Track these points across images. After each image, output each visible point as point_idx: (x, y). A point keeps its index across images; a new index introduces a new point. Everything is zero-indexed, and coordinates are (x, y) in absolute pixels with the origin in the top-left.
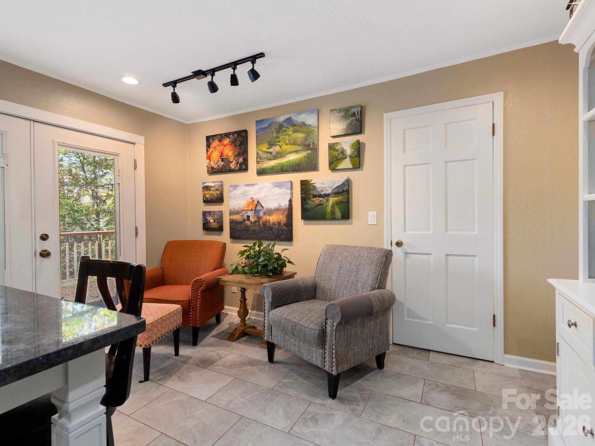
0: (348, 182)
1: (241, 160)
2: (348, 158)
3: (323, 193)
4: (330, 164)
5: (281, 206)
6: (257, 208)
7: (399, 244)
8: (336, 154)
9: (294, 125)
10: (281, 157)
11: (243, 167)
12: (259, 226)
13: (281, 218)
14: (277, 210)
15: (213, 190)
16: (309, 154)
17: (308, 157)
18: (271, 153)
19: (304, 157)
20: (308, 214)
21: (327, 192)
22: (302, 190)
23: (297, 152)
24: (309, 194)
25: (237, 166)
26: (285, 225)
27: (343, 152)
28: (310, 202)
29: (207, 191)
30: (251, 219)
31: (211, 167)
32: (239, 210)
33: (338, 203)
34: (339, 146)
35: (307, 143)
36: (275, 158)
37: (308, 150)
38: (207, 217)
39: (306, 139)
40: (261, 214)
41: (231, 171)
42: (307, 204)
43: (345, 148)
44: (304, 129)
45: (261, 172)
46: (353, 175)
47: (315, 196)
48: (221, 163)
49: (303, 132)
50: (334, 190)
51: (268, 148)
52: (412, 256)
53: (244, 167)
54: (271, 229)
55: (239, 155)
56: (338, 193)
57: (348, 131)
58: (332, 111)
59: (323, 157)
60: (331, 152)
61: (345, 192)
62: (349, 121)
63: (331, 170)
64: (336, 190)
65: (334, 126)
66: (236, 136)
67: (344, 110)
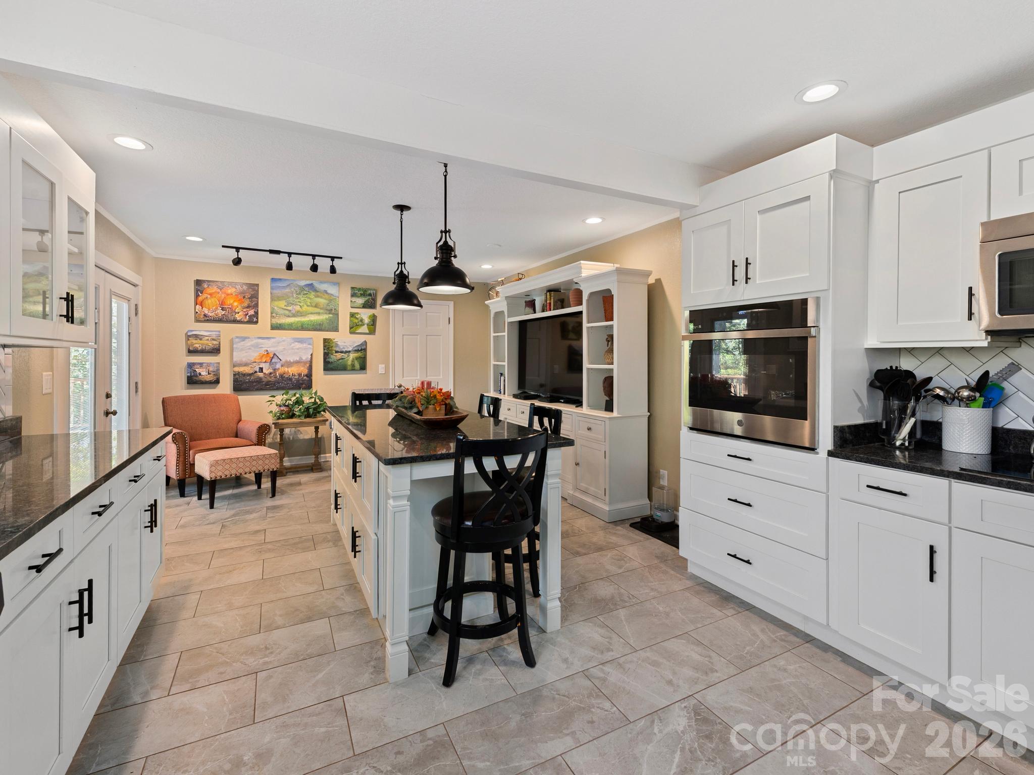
0: (365, 342)
1: (251, 312)
2: (366, 325)
3: (344, 350)
4: (351, 328)
5: (302, 359)
6: (273, 361)
7: (400, 386)
8: (356, 321)
9: (316, 291)
10: (302, 316)
11: (253, 320)
12: (276, 377)
13: (304, 371)
14: (297, 362)
15: (208, 340)
16: (331, 317)
17: (330, 319)
18: (290, 311)
19: (326, 319)
20: (330, 366)
21: (348, 350)
22: (325, 346)
23: (319, 313)
24: (332, 350)
25: (246, 318)
26: (306, 376)
27: (362, 320)
28: (332, 356)
29: (196, 340)
30: (264, 371)
31: (203, 313)
32: (249, 362)
33: (357, 358)
34: (359, 316)
35: (329, 308)
36: (294, 316)
37: (329, 313)
38: (196, 370)
39: (328, 305)
40: (278, 366)
41: (235, 321)
42: (329, 358)
43: (363, 318)
44: (327, 296)
45: (276, 327)
46: (368, 338)
47: (337, 352)
48: (220, 312)
49: (325, 299)
50: (354, 348)
51: (285, 306)
53: (255, 319)
54: (290, 379)
55: (248, 307)
56: (357, 351)
57: (365, 306)
58: (352, 288)
59: (344, 322)
60: (352, 319)
61: (362, 349)
62: (366, 299)
63: (351, 333)
64: (356, 349)
65: (354, 299)
66: (245, 287)
67: (362, 289)
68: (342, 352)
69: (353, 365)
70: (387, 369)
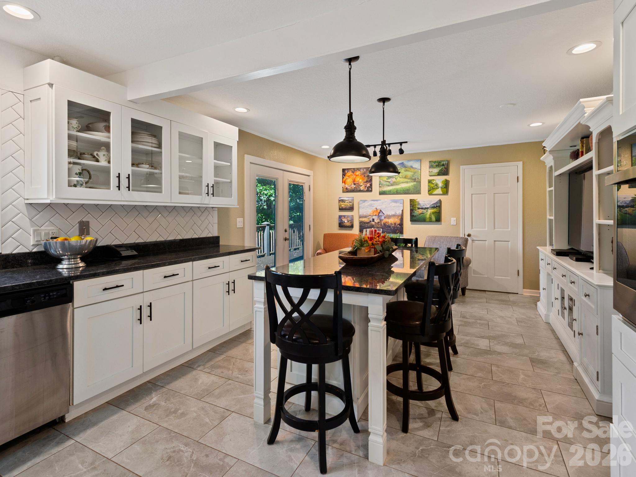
0: (440, 201)
1: (368, 185)
2: (440, 188)
3: (424, 207)
4: (429, 191)
5: (397, 214)
6: (380, 214)
7: (469, 235)
8: (433, 185)
9: (405, 167)
10: (397, 185)
11: (369, 189)
12: (381, 225)
13: (398, 221)
14: (394, 216)
15: (348, 202)
16: (415, 184)
17: (414, 186)
18: (389, 182)
19: (412, 186)
20: (414, 218)
21: (427, 207)
22: (411, 205)
23: (407, 182)
24: (416, 207)
25: (365, 188)
26: (399, 224)
27: (437, 185)
28: (415, 212)
29: (342, 202)
30: (375, 221)
31: (345, 188)
32: (367, 215)
33: (433, 213)
34: (435, 181)
35: (414, 178)
36: (392, 185)
37: (414, 182)
38: (343, 219)
39: (413, 176)
40: (383, 218)
41: (360, 191)
42: (414, 213)
43: (438, 183)
44: (412, 170)
45: (382, 193)
46: (442, 198)
47: (419, 208)
48: (353, 186)
49: (411, 172)
50: (431, 205)
51: (387, 179)
52: (476, 241)
54: (390, 227)
55: (367, 182)
56: (433, 207)
57: (439, 174)
58: (430, 162)
59: (424, 187)
60: (429, 184)
61: (438, 206)
62: (440, 168)
63: (430, 194)
64: (432, 206)
65: (431, 170)
66: (365, 170)
67: (437, 162)
68: (422, 209)
69: (430, 218)
70: (458, 221)
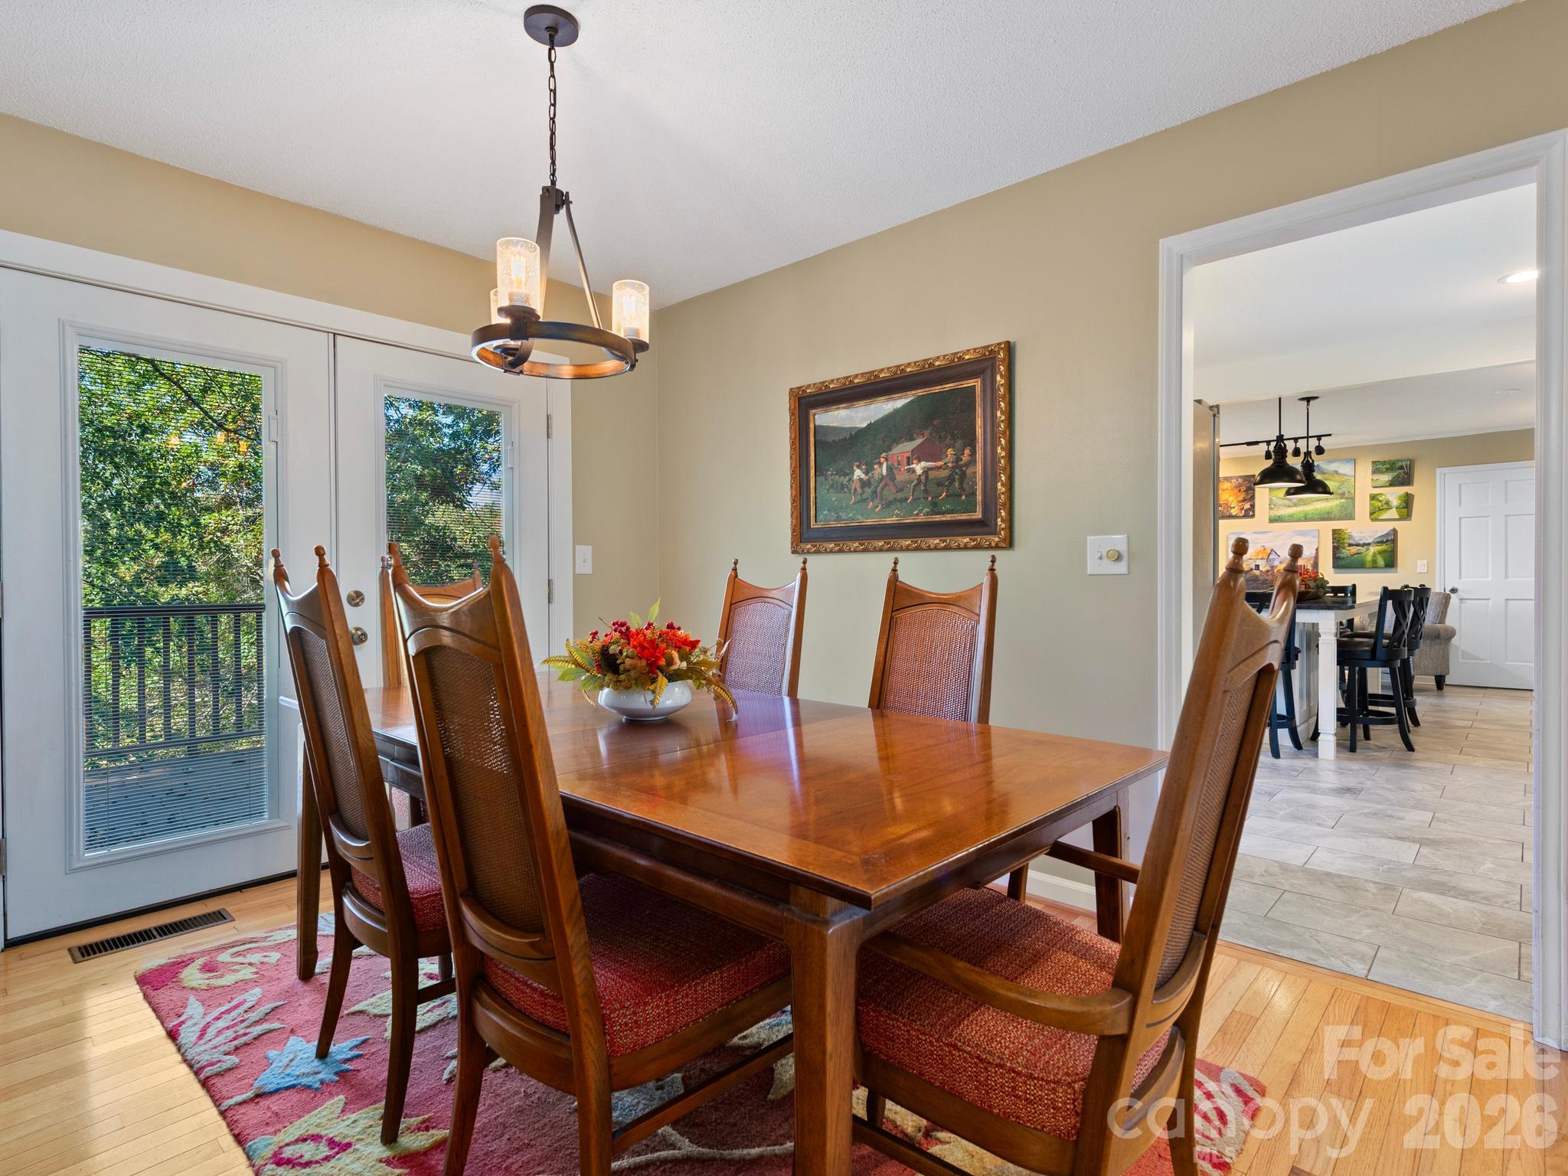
0: (1395, 532)
1: (1247, 506)
2: (1394, 509)
3: (1361, 542)
4: (1371, 514)
6: (1271, 557)
7: (1454, 591)
8: (1380, 504)
9: (1323, 473)
10: (1305, 505)
11: (1249, 513)
12: (1274, 575)
16: (1344, 503)
17: (1342, 506)
18: (1290, 500)
19: (1337, 505)
20: (1340, 562)
21: (1367, 542)
22: (1334, 539)
23: (1327, 500)
24: (1344, 543)
25: (1241, 512)
27: (1388, 503)
28: (1344, 551)
30: (1261, 568)
33: (1380, 553)
34: (1383, 497)
35: (1340, 492)
36: (1295, 505)
37: (1341, 499)
39: (1339, 488)
40: (1276, 563)
41: (1231, 517)
42: (1341, 552)
43: (1390, 499)
44: (1337, 477)
45: (1273, 520)
46: (1400, 526)
47: (1350, 545)
49: (1335, 481)
50: (1376, 539)
52: (1468, 601)
53: (1251, 513)
55: (1244, 500)
56: (1381, 543)
57: (1392, 484)
58: (1374, 463)
59: (1362, 507)
60: (1373, 502)
61: (1390, 541)
62: (1395, 474)
63: (1373, 520)
64: (1379, 540)
65: (1376, 477)
66: (1240, 480)
67: (1389, 462)
68: (1358, 545)
69: (1374, 561)
70: (1431, 566)
